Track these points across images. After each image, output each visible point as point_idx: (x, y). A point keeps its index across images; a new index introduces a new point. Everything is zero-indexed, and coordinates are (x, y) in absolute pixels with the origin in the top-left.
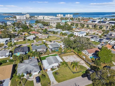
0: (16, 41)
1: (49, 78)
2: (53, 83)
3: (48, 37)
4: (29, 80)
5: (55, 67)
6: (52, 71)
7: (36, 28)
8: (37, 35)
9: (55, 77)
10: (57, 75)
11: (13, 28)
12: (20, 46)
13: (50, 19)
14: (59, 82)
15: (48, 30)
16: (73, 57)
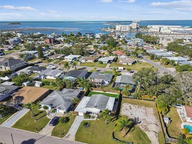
0: (84, 61)
1: (70, 127)
2: (67, 137)
3: (132, 64)
4: (47, 116)
5: (95, 115)
6: (85, 118)
7: (130, 45)
8: (118, 57)
9: (78, 130)
10: (84, 128)
11: (97, 43)
12: (84, 68)
13: (172, 33)
14: (76, 140)
15: (148, 51)
16: (144, 111)
